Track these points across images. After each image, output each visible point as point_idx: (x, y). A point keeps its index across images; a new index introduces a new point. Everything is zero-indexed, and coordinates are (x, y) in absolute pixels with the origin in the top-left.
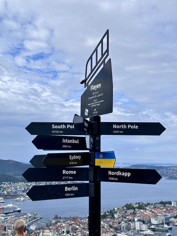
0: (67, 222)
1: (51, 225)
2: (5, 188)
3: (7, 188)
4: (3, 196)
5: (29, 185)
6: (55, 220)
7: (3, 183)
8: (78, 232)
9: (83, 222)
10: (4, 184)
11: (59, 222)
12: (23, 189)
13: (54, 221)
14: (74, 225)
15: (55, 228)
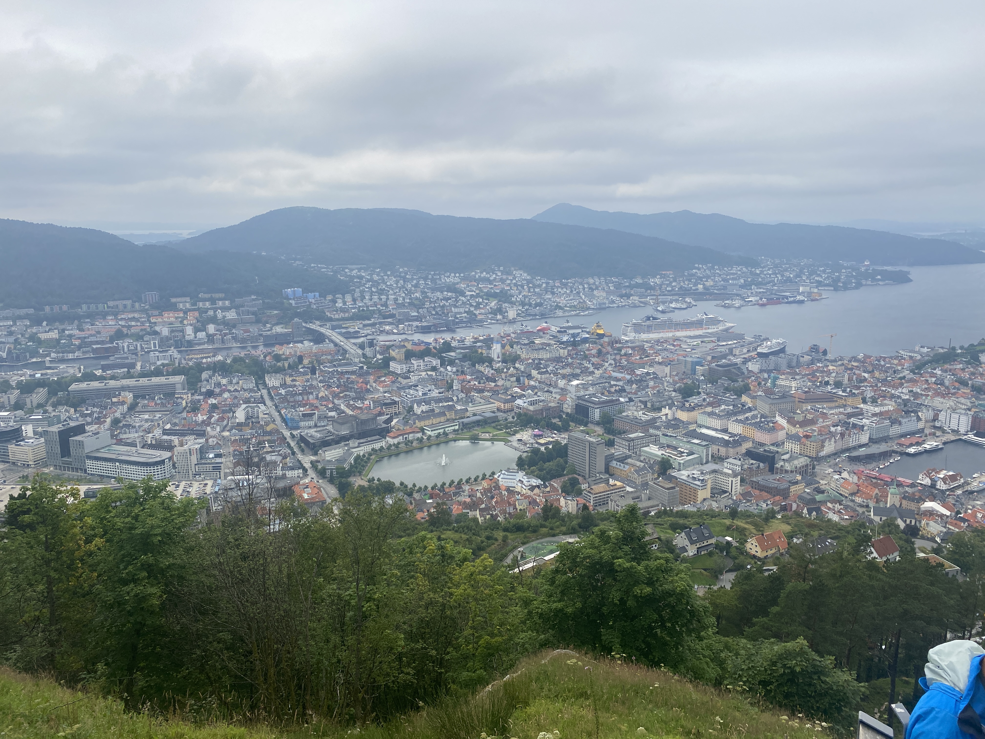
0: (840, 363)
1: (799, 364)
2: (701, 279)
3: (704, 277)
4: (695, 294)
5: (758, 272)
6: (811, 356)
7: (697, 265)
8: (866, 387)
9: (884, 365)
10: (699, 269)
11: (819, 361)
12: (742, 281)
13: (807, 358)
14: (859, 370)
15: (807, 373)
